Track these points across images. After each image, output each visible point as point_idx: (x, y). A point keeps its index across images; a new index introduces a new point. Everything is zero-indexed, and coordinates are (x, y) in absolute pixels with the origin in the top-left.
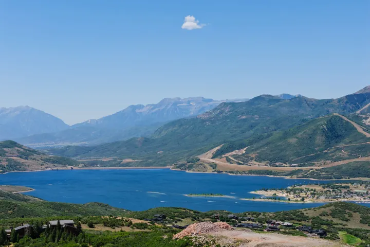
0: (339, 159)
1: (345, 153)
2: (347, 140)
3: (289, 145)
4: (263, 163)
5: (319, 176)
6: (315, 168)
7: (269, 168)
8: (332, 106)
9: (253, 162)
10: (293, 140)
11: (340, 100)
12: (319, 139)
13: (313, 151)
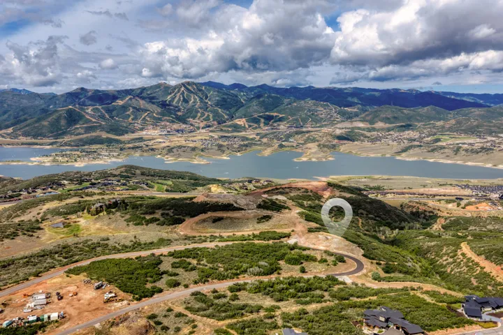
0: (80, 134)
1: (82, 131)
2: (81, 122)
3: (43, 126)
4: (29, 138)
5: (70, 145)
6: (66, 140)
7: (33, 140)
8: (58, 100)
9: (21, 137)
10: (45, 123)
11: (62, 96)
12: (63, 122)
13: (61, 130)
